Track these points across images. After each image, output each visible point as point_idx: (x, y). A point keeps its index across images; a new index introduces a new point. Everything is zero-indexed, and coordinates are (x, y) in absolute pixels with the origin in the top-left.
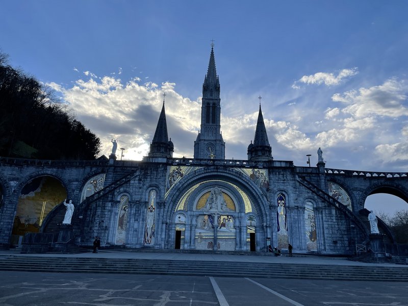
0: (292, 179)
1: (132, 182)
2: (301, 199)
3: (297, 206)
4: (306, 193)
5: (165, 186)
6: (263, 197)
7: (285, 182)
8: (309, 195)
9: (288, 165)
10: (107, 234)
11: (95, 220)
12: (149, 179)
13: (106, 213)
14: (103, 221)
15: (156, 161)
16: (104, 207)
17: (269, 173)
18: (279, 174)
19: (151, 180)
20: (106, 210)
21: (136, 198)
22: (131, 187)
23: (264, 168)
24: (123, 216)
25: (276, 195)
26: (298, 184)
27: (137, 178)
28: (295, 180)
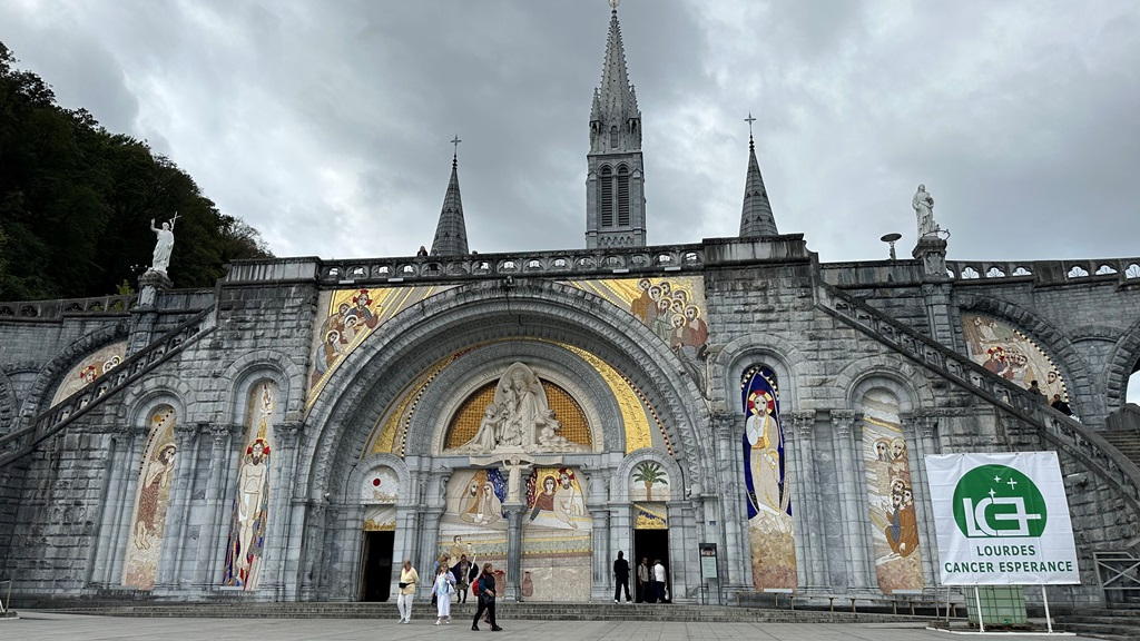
0: (798, 302)
1: (187, 355)
2: (843, 380)
3: (827, 412)
4: (864, 356)
5: (308, 366)
6: (684, 384)
7: (773, 316)
8: (876, 361)
9: (783, 253)
10: (88, 552)
11: (52, 498)
12: (247, 343)
13: (92, 473)
14: (78, 504)
15: (278, 276)
16: (85, 452)
17: (708, 287)
18: (745, 290)
19: (255, 347)
20: (90, 464)
21: (200, 413)
22: (183, 373)
23: (686, 271)
24: (157, 482)
25: (738, 372)
26: (826, 321)
27: (206, 342)
28: (812, 308)
